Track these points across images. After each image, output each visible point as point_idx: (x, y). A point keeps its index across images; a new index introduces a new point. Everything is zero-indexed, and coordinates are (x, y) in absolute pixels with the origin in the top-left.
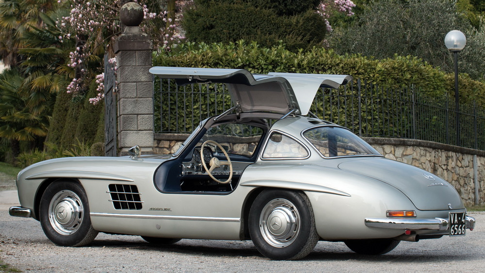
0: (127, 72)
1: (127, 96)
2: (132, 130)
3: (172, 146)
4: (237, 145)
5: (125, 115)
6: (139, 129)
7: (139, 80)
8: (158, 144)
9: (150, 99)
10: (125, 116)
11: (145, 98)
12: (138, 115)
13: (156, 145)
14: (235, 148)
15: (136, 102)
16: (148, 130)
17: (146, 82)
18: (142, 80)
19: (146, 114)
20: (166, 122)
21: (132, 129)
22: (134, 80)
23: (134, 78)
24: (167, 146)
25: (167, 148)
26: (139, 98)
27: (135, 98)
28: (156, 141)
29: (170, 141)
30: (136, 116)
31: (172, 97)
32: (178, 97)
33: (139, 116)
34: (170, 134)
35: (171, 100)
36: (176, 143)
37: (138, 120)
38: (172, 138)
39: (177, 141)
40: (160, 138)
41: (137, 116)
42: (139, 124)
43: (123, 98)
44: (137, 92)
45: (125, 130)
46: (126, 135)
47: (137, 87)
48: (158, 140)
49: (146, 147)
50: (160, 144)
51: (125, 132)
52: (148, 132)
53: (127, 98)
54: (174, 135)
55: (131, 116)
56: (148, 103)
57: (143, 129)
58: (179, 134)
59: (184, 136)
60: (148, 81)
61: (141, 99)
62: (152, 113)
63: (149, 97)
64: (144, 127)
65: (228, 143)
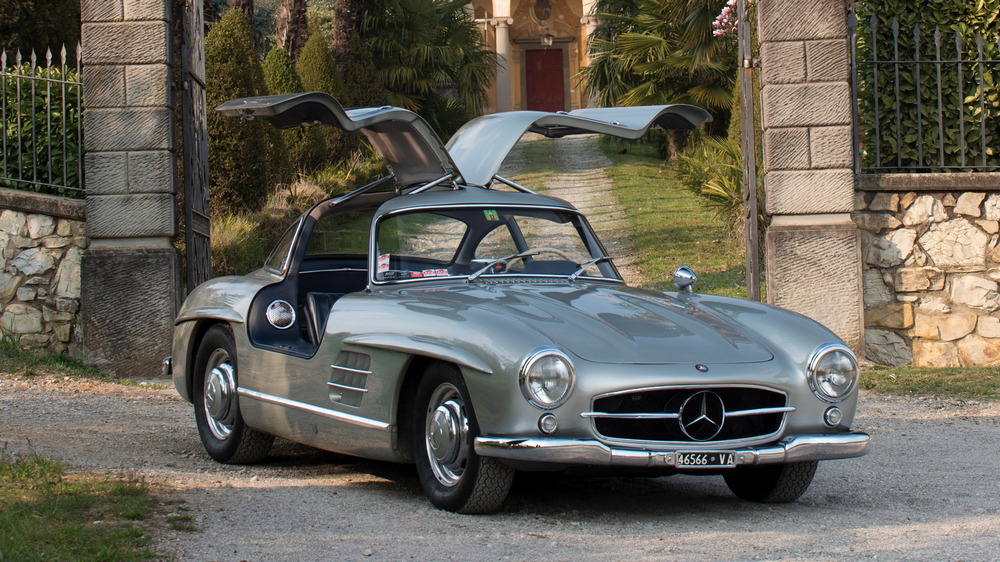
0: (777, 15)
1: (779, 79)
2: (796, 169)
3: (906, 206)
5: (776, 127)
6: (813, 165)
7: (811, 35)
8: (869, 201)
9: (841, 83)
10: (776, 131)
11: (828, 80)
12: (809, 126)
13: (863, 206)
15: (804, 93)
16: (838, 168)
17: (829, 38)
18: (820, 34)
19: (831, 125)
20: (892, 141)
21: (796, 165)
22: (797, 35)
23: (797, 30)
24: (893, 208)
25: (893, 214)
26: (812, 81)
27: (802, 81)
28: (862, 196)
29: (901, 192)
30: (805, 129)
31: (905, 75)
32: (923, 73)
33: (813, 130)
34: (899, 175)
35: (903, 82)
36: (915, 198)
37: (809, 142)
38: (904, 187)
39: (920, 192)
40: (871, 186)
41: (809, 131)
42: (813, 150)
43: (770, 83)
44: (806, 65)
45: (777, 170)
46: (780, 182)
47: (805, 53)
48: (866, 191)
49: (834, 213)
50: (874, 201)
51: (777, 173)
52: (839, 171)
53: (782, 83)
54: (910, 178)
55: (790, 130)
56: (835, 95)
57: (826, 165)
58: (923, 175)
59: (939, 180)
60: (835, 35)
61: (816, 84)
62: (848, 120)
63: (838, 80)
64: (827, 160)
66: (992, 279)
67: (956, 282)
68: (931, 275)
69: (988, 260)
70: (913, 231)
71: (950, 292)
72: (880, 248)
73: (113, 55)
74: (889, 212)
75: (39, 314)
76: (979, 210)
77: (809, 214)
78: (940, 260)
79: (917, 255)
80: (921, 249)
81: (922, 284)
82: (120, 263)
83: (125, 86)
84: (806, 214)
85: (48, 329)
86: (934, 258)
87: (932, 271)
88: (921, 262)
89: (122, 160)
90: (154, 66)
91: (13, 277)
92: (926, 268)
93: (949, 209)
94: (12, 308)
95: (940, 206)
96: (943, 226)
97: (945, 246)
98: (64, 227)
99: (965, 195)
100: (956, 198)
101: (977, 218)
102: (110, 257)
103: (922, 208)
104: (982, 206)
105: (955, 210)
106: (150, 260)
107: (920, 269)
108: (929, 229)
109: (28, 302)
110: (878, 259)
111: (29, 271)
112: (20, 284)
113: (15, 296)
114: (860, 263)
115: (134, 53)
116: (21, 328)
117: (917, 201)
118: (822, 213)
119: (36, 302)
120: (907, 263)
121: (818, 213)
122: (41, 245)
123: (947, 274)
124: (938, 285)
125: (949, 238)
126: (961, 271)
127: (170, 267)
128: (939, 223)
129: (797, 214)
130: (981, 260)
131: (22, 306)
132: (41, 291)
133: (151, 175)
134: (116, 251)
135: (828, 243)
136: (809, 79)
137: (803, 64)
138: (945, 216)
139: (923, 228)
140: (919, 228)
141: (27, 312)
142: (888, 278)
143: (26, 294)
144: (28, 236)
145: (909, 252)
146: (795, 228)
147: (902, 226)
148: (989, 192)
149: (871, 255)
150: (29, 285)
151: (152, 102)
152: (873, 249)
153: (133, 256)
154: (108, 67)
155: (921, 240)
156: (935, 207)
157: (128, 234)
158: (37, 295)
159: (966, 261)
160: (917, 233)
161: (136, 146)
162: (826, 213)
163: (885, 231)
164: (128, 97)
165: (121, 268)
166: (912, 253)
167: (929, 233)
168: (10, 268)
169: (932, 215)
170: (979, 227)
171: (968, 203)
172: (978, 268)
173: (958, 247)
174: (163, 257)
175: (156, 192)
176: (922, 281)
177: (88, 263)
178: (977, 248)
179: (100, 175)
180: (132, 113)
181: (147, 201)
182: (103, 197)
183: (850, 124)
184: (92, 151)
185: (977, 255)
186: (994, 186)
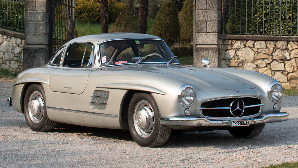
1: (200, 8)
2: (203, 32)
3: (233, 43)
4: (278, 42)
6: (207, 31)
8: (223, 42)
10: (198, 22)
11: (212, 9)
13: (222, 43)
14: (277, 44)
15: (206, 12)
16: (214, 32)
19: (212, 21)
21: (203, 31)
24: (230, 44)
25: (230, 45)
26: (208, 9)
27: (206, 9)
29: (232, 40)
30: (206, 22)
33: (208, 22)
34: (231, 35)
36: (236, 41)
37: (207, 25)
38: (233, 38)
39: (237, 40)
40: (224, 38)
41: (207, 22)
42: (207, 28)
43: (197, 9)
44: (207, 5)
45: (198, 32)
46: (198, 36)
47: (207, 2)
48: (223, 39)
49: (212, 44)
50: (225, 42)
51: (198, 33)
53: (200, 9)
54: (234, 36)
55: (202, 22)
56: (214, 13)
57: (210, 32)
58: (238, 35)
59: (242, 37)
61: (209, 10)
62: (217, 20)
63: (215, 9)
64: (211, 30)
65: (273, 41)
66: (255, 64)
67: (245, 64)
68: (239, 62)
69: (254, 59)
70: (235, 50)
71: (244, 67)
72: (225, 54)
74: (228, 45)
75: (17, 64)
76: (253, 45)
77: (206, 44)
78: (242, 58)
79: (235, 57)
80: (237, 55)
81: (236, 65)
82: (32, 51)
83: (36, 5)
84: (205, 44)
85: (19, 68)
86: (240, 58)
87: (239, 61)
88: (236, 59)
89: (34, 25)
90: (43, 1)
91: (13, 54)
92: (238, 60)
93: (245, 45)
94: (13, 62)
95: (242, 44)
97: (243, 55)
98: (23, 41)
99: (249, 41)
100: (247, 42)
101: (252, 47)
102: (30, 49)
103: (237, 44)
104: (254, 44)
105: (246, 45)
106: (40, 50)
107: (236, 60)
108: (239, 50)
109: (16, 61)
110: (225, 57)
111: (16, 53)
112: (14, 56)
113: (13, 59)
114: (218, 58)
116: (14, 67)
117: (236, 42)
118: (209, 44)
119: (17, 61)
120: (233, 59)
121: (208, 44)
122: (19, 46)
123: (243, 62)
124: (241, 65)
125: (244, 52)
126: (247, 61)
127: (44, 52)
128: (242, 48)
129: (202, 44)
130: (253, 59)
131: (14, 62)
132: (18, 58)
133: (41, 29)
135: (210, 52)
136: (207, 8)
137: (206, 5)
138: (244, 46)
139: (237, 49)
140: (236, 50)
141: (15, 63)
142: (227, 63)
143: (15, 59)
144: (16, 44)
145: (233, 56)
146: (202, 48)
147: (232, 49)
148: (256, 41)
149: (223, 56)
150: (16, 56)
151: (42, 10)
152: (224, 55)
153: (36, 49)
155: (237, 53)
157: (35, 43)
158: (17, 59)
159: (248, 59)
160: (236, 51)
161: (38, 21)
162: (210, 44)
163: (227, 50)
164: (36, 9)
166: (234, 56)
167: (239, 51)
168: (12, 52)
169: (240, 46)
170: (253, 50)
171: (250, 43)
172: (251, 61)
173: (247, 55)
174: (43, 50)
175: (42, 33)
176: (236, 64)
177: (25, 51)
178: (252, 55)
179: (28, 28)
180: (37, 13)
181: (40, 35)
182: (29, 34)
183: (217, 21)
184: (27, 22)
185: (252, 57)
186: (257, 39)
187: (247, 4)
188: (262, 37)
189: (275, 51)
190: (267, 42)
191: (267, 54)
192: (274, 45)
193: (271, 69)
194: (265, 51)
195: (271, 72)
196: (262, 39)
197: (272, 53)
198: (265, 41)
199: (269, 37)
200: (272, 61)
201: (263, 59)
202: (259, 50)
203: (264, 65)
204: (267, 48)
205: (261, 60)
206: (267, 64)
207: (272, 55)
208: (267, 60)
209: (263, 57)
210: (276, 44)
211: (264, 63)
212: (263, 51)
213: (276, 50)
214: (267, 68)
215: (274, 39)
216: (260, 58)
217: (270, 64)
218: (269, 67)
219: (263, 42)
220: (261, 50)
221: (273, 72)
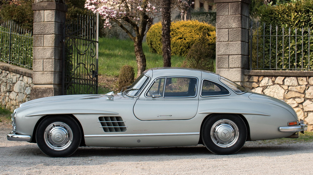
0: (221, 21)
1: (221, 40)
3: (260, 80)
4: (312, 78)
6: (230, 67)
7: (230, 27)
8: (249, 79)
10: (219, 56)
11: (235, 41)
12: (229, 55)
13: (247, 80)
15: (228, 45)
16: (237, 68)
17: (236, 28)
18: (233, 27)
19: (235, 55)
21: (224, 67)
22: (226, 27)
23: (226, 25)
24: (256, 81)
25: (256, 83)
26: (230, 41)
27: (227, 41)
28: (245, 77)
29: (259, 76)
30: (228, 56)
33: (230, 56)
34: (258, 71)
36: (263, 78)
37: (229, 60)
38: (259, 74)
39: (265, 76)
41: (229, 57)
42: (230, 63)
43: (218, 41)
44: (229, 36)
46: (220, 72)
47: (229, 33)
48: (248, 76)
50: (251, 79)
51: (219, 69)
52: (237, 69)
53: (222, 42)
54: (261, 72)
55: (223, 56)
56: (237, 46)
57: (233, 67)
58: (265, 71)
59: (270, 72)
60: (238, 27)
62: (240, 53)
63: (238, 41)
64: (234, 66)
65: (306, 77)
69: (284, 98)
70: (262, 88)
73: (41, 32)
76: (282, 82)
80: (264, 93)
82: (40, 91)
83: (44, 41)
89: (42, 62)
90: (51, 35)
93: (273, 82)
95: (270, 81)
96: (271, 87)
97: (271, 93)
99: (278, 77)
100: (276, 78)
101: (281, 85)
102: (38, 89)
103: (265, 81)
104: (283, 81)
105: (275, 82)
106: (48, 91)
108: (267, 88)
111: (28, 93)
115: (46, 31)
122: (30, 86)
125: (273, 90)
127: (53, 93)
128: (270, 86)
130: (282, 98)
133: (49, 66)
134: (39, 88)
136: (229, 41)
137: (228, 36)
138: (272, 84)
139: (265, 87)
140: (264, 87)
144: (28, 83)
147: (259, 86)
148: (286, 77)
150: (28, 97)
151: (50, 46)
153: (43, 90)
154: (40, 35)
155: (264, 91)
156: (269, 81)
157: (43, 83)
160: (263, 89)
161: (46, 58)
163: (253, 88)
164: (44, 44)
165: (40, 93)
167: (267, 89)
168: (25, 93)
169: (268, 83)
170: (282, 87)
171: (279, 80)
173: (276, 93)
174: (51, 90)
175: (50, 71)
177: (32, 91)
178: (281, 94)
179: (36, 66)
180: (45, 48)
181: (48, 74)
182: (37, 72)
183: (241, 55)
184: (35, 59)
185: (281, 96)
186: (287, 75)
187: (277, 34)
188: (292, 72)
189: (308, 89)
190: (299, 78)
191: (298, 92)
192: (307, 81)
193: (303, 109)
194: (296, 89)
195: (303, 113)
196: (293, 75)
197: (304, 91)
198: (297, 77)
199: (301, 73)
200: (305, 100)
201: (294, 98)
202: (289, 88)
203: (296, 105)
204: (299, 85)
205: (292, 99)
206: (299, 103)
207: (304, 93)
208: (299, 99)
209: (294, 96)
210: (309, 80)
211: (295, 102)
212: (294, 89)
213: (309, 87)
214: (299, 109)
215: (306, 75)
216: (290, 97)
217: (302, 103)
218: (301, 107)
219: (294, 78)
220: (292, 87)
221: (306, 113)
